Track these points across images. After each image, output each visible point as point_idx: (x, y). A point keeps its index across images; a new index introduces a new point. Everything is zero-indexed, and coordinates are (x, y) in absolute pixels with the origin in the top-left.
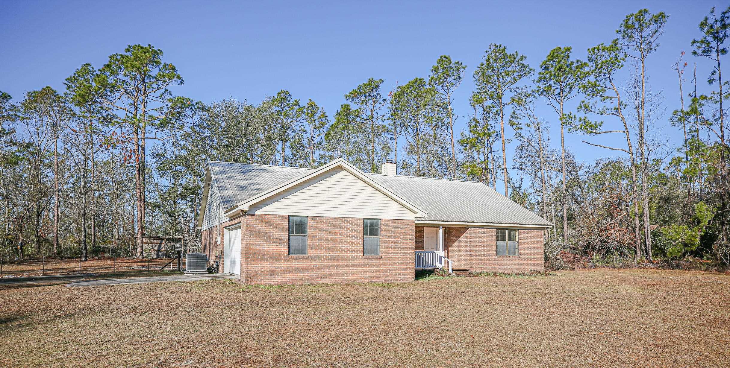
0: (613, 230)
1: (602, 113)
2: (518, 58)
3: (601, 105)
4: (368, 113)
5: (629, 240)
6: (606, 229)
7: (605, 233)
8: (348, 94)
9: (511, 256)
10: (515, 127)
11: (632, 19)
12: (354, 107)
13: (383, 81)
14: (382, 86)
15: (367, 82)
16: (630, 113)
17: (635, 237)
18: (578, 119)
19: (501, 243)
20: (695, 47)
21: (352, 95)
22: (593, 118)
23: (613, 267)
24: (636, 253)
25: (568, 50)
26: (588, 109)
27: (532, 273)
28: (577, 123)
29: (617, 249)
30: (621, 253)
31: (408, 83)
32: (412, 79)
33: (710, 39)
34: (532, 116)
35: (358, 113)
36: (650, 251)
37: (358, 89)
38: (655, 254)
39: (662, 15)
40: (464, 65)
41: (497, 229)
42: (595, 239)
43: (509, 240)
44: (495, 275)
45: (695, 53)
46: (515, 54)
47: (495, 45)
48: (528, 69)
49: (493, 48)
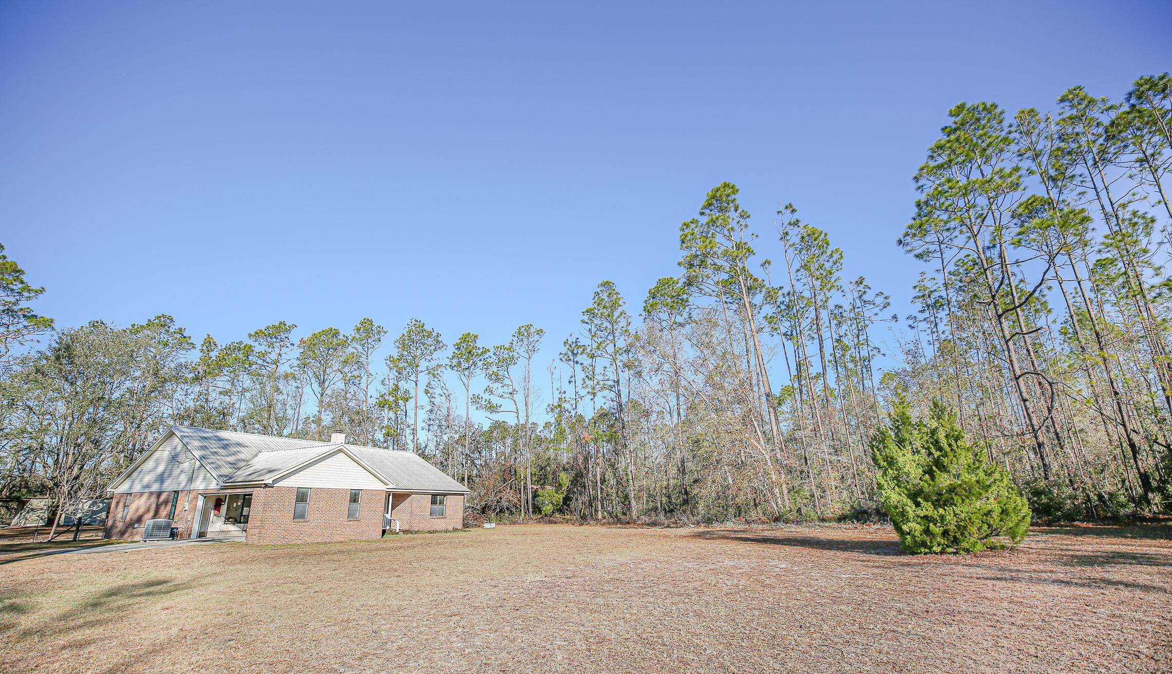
0: (505, 492)
1: (501, 396)
2: (435, 334)
3: (500, 391)
4: (274, 356)
5: (516, 501)
6: (500, 492)
7: (499, 495)
8: (253, 334)
9: (440, 517)
10: (429, 395)
11: (523, 329)
12: (259, 348)
13: (296, 326)
14: (293, 331)
15: (277, 324)
16: (520, 397)
17: (520, 497)
18: (484, 400)
19: (434, 507)
20: (561, 356)
21: (258, 335)
22: (495, 400)
23: (505, 524)
24: (521, 510)
25: (476, 337)
26: (492, 393)
27: (455, 530)
28: (483, 403)
29: (508, 509)
30: (512, 513)
31: (321, 331)
32: (326, 328)
33: (570, 353)
34: (444, 388)
35: (263, 356)
36: (531, 510)
37: (266, 330)
38: (534, 512)
39: (541, 331)
40: (385, 330)
41: (432, 495)
42: (492, 498)
43: (440, 504)
44: (430, 532)
45: (561, 359)
46: (432, 331)
47: (416, 320)
48: (441, 344)
49: (414, 322)
